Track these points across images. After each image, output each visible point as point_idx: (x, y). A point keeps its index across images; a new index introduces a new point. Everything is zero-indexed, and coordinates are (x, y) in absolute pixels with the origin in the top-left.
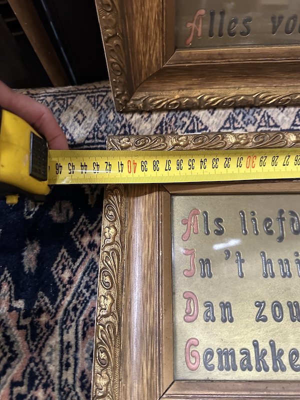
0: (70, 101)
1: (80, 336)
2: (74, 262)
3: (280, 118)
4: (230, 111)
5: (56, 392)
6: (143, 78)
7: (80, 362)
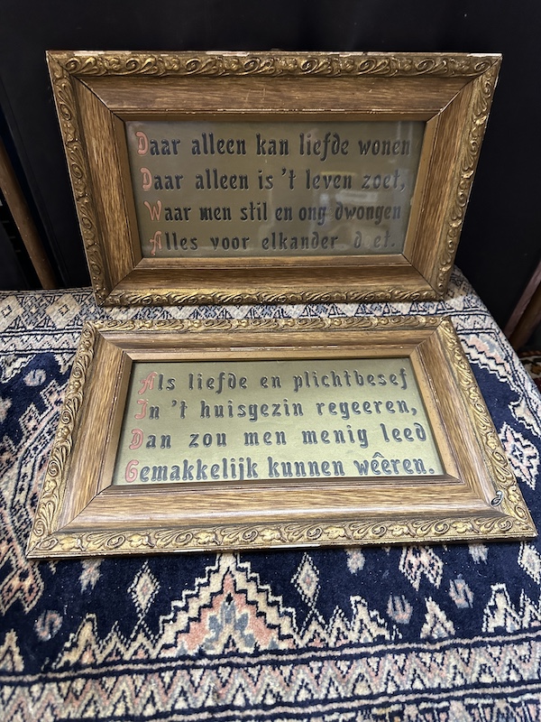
0: (57, 298)
1: (37, 468)
2: (40, 414)
3: (235, 313)
4: (196, 308)
5: (8, 510)
6: (120, 279)
7: (33, 487)
